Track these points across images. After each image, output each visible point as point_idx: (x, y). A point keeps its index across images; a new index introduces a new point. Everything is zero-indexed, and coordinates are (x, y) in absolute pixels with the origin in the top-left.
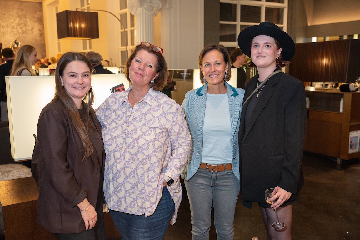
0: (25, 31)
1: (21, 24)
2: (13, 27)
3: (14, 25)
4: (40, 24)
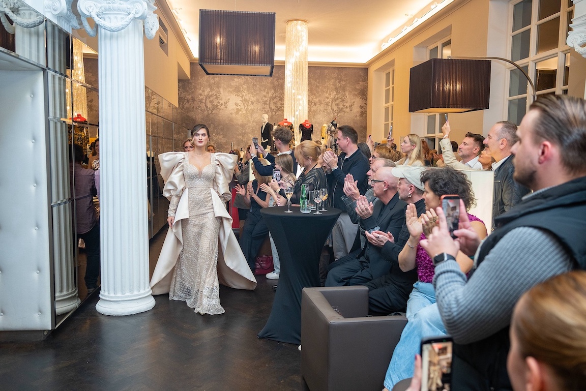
0: (342, 109)
1: (337, 99)
2: (327, 104)
3: (328, 100)
4: (362, 99)
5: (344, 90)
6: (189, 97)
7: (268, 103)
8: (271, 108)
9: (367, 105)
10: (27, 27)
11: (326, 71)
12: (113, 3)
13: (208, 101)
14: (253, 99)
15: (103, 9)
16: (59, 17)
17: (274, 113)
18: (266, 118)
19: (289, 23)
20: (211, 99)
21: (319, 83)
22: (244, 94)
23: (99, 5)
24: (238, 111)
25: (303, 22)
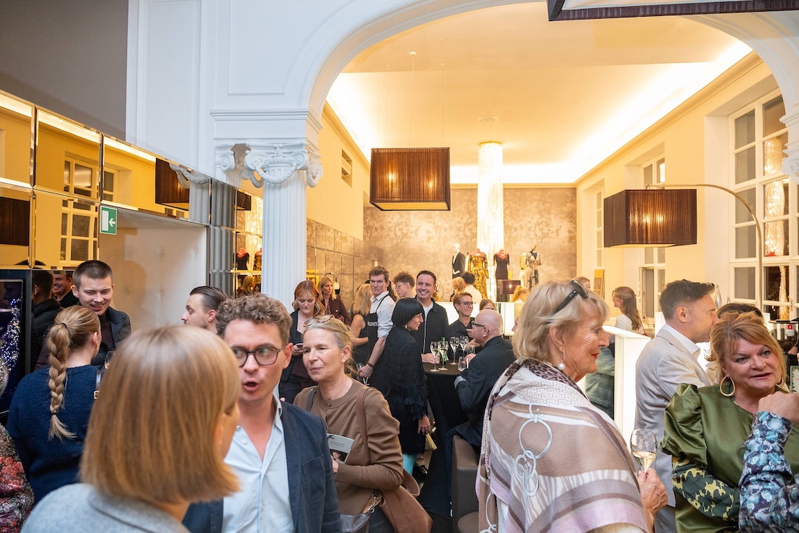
0: (547, 234)
1: (541, 223)
2: (530, 229)
3: (531, 225)
4: (571, 222)
5: (549, 213)
6: (378, 225)
7: (462, 229)
8: (465, 235)
9: (576, 229)
10: (199, 183)
11: (528, 193)
12: (277, 156)
13: (397, 229)
14: (446, 225)
15: (267, 162)
16: (228, 172)
17: (469, 240)
18: (457, 248)
19: (483, 146)
20: (401, 226)
21: (519, 206)
22: (436, 220)
23: (264, 159)
24: (429, 239)
25: (497, 144)
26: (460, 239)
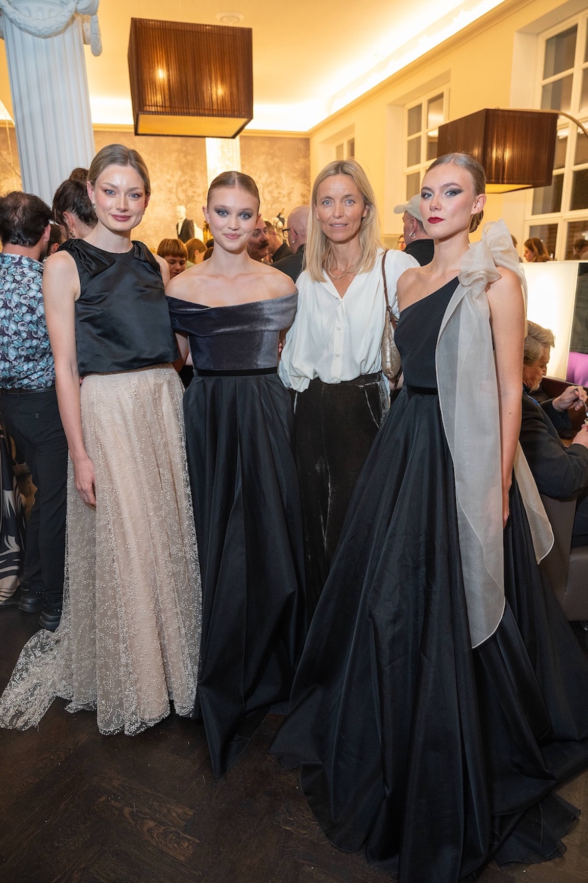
0: (278, 198)
4: (304, 183)
5: (279, 171)
7: (174, 190)
18: (183, 213)
26: (171, 203)
